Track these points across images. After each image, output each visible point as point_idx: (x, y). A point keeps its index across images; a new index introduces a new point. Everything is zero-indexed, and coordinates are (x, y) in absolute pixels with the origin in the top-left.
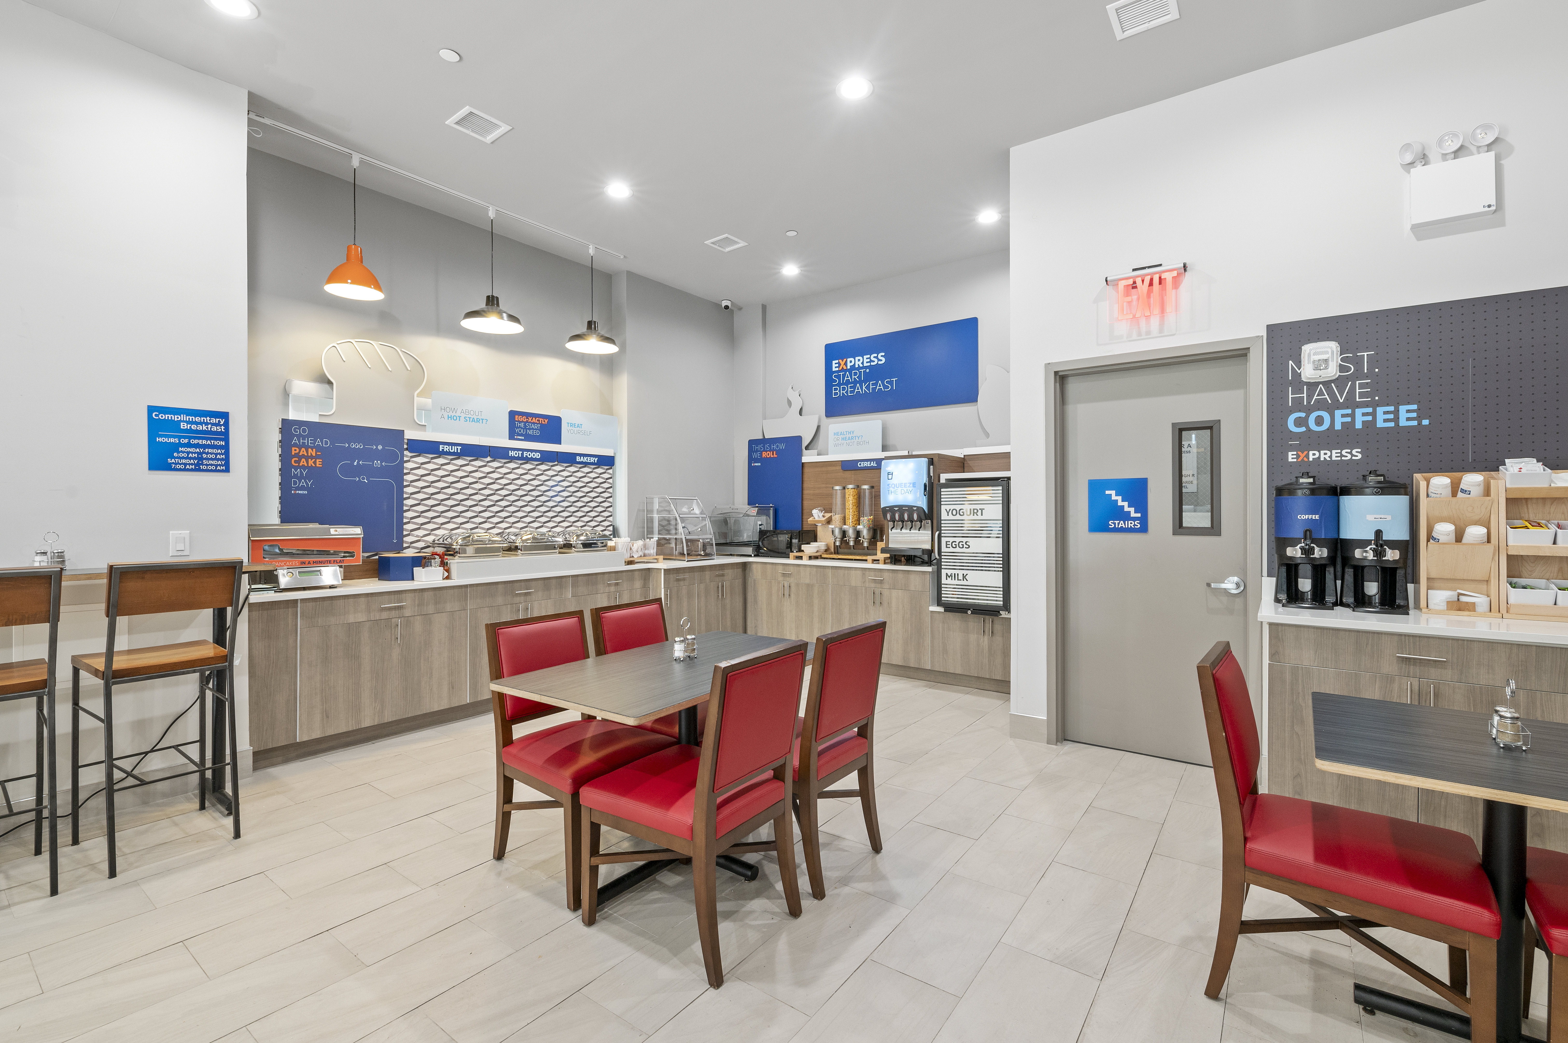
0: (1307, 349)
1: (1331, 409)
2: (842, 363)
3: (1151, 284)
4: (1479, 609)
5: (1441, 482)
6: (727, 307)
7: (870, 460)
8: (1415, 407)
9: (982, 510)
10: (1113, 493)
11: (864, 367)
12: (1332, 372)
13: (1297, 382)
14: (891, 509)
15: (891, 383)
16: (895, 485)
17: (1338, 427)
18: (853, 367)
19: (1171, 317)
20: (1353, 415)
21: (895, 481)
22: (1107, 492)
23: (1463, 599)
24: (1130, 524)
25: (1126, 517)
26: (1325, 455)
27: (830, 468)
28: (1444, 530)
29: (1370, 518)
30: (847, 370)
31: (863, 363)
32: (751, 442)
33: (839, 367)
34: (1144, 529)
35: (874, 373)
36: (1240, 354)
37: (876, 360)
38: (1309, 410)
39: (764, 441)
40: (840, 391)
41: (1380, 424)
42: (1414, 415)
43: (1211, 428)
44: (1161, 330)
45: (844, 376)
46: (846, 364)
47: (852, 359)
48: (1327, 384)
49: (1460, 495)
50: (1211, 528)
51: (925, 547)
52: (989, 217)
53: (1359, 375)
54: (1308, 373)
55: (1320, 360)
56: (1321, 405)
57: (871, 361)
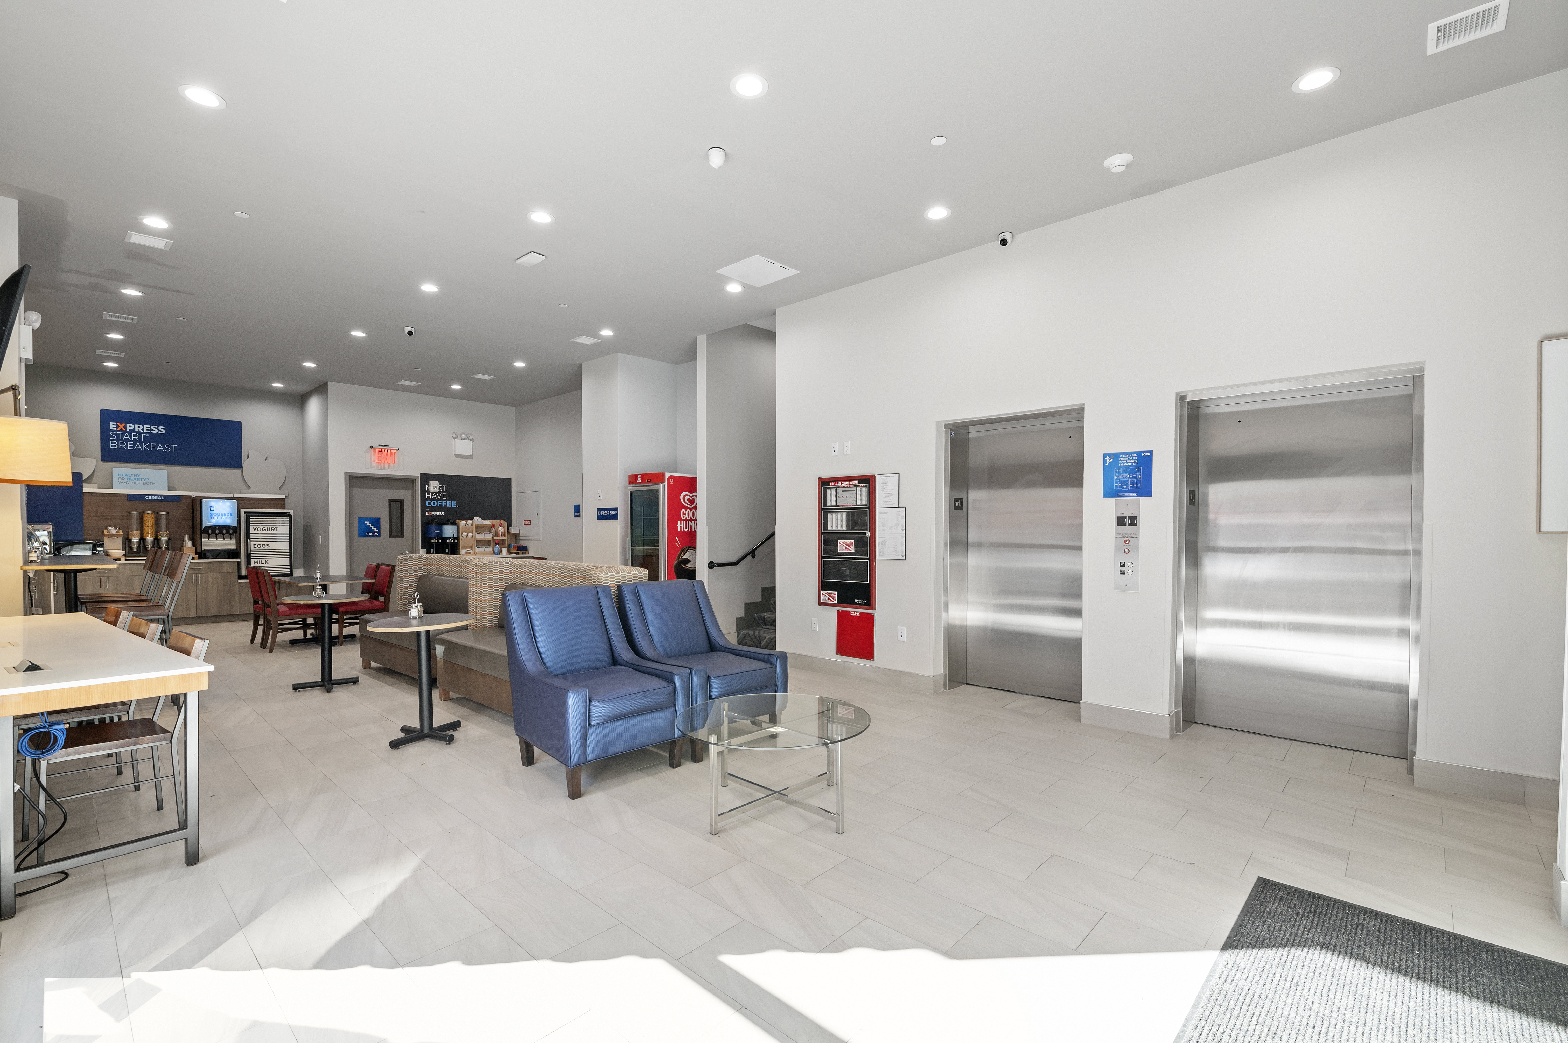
0: (431, 482)
1: (437, 500)
2: (121, 426)
4: (472, 553)
5: (464, 522)
7: (158, 496)
8: (454, 501)
9: (277, 528)
10: (368, 522)
11: (143, 433)
12: (437, 490)
13: (428, 492)
14: (213, 528)
15: (171, 447)
16: (215, 515)
17: (438, 506)
18: (133, 430)
19: (392, 465)
20: (442, 503)
21: (216, 511)
22: (366, 522)
23: (468, 551)
24: (375, 534)
25: (373, 531)
26: (435, 513)
27: (114, 498)
28: (465, 534)
29: (451, 531)
30: (125, 431)
31: (143, 429)
33: (116, 427)
34: (379, 536)
35: (154, 438)
36: (412, 481)
37: (157, 430)
38: (431, 500)
40: (118, 445)
41: (448, 506)
42: (456, 504)
43: (401, 502)
44: (389, 468)
45: (122, 435)
46: (125, 427)
47: (132, 425)
48: (436, 493)
49: (467, 525)
50: (402, 535)
51: (234, 547)
52: (277, 385)
53: (443, 492)
54: (431, 489)
55: (434, 486)
56: (434, 499)
57: (151, 430)
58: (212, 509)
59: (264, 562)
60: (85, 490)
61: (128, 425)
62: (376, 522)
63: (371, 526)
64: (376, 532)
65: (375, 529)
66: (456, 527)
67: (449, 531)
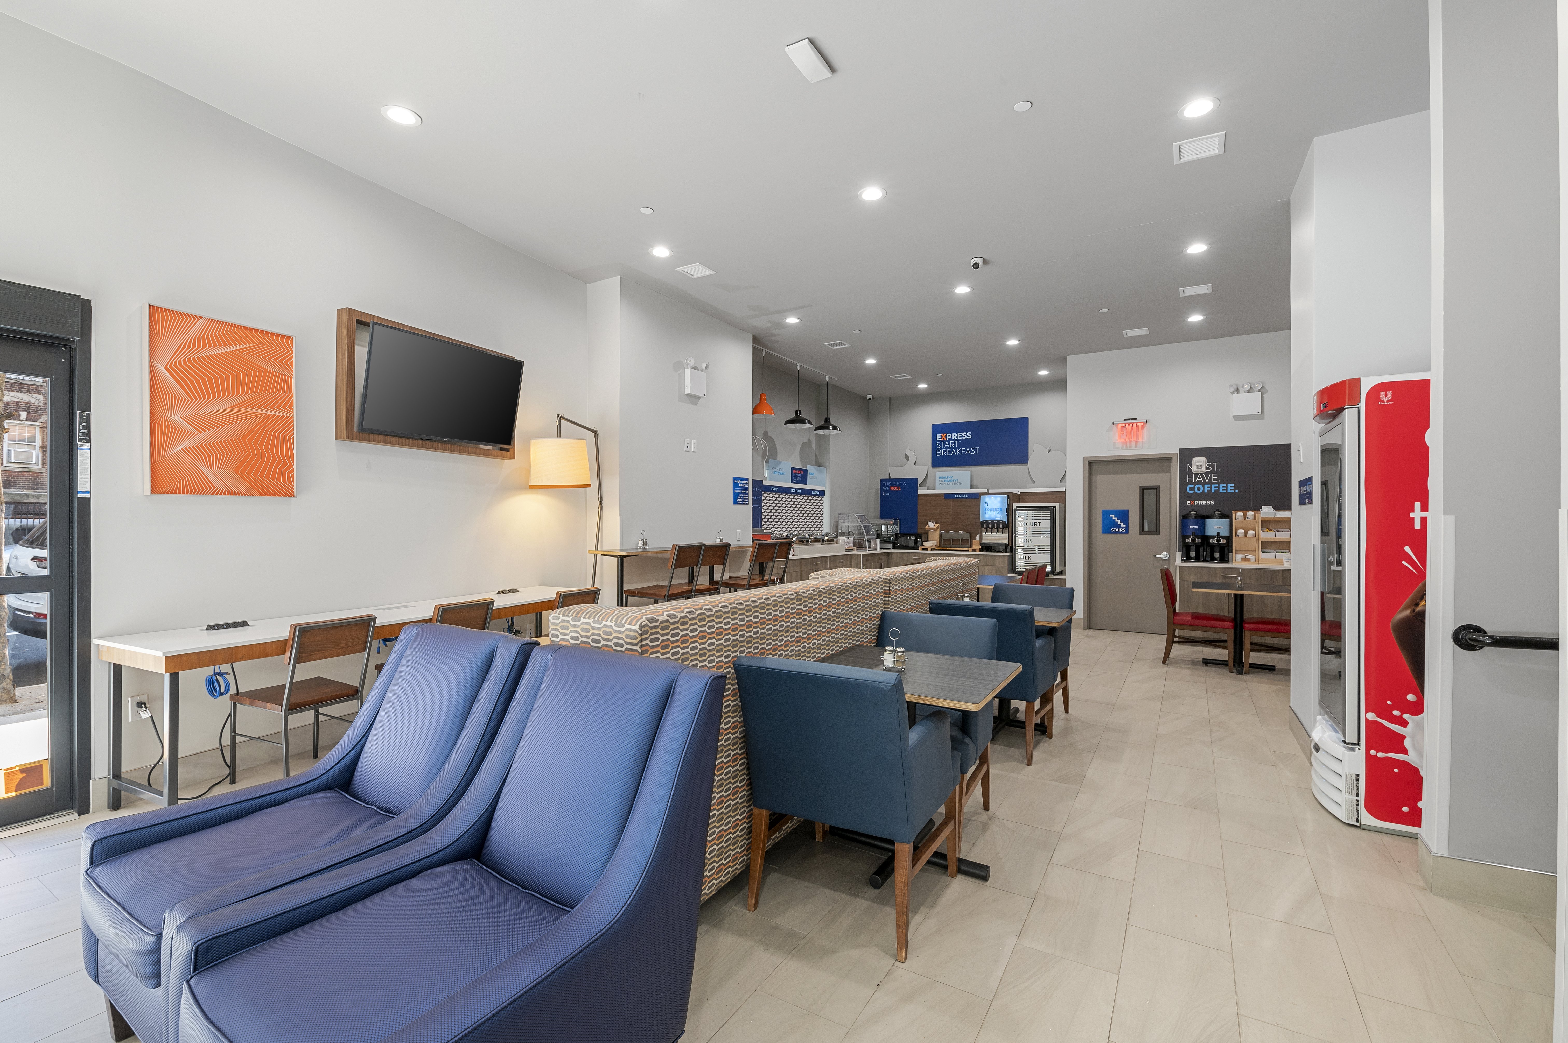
0: (1194, 459)
1: (1203, 484)
2: (943, 436)
3: (1133, 426)
4: (1252, 561)
5: (1240, 514)
6: (870, 399)
7: (963, 494)
8: (1233, 485)
9: (1039, 523)
10: (1113, 516)
11: (957, 439)
12: (1204, 470)
13: (1191, 473)
14: (987, 522)
15: (975, 450)
16: (990, 509)
17: (1206, 492)
18: (951, 439)
19: (1140, 441)
20: (1211, 487)
21: (989, 507)
22: (1111, 516)
23: (1247, 557)
24: (1121, 530)
25: (1119, 527)
26: (1201, 502)
27: (937, 498)
28: (1241, 532)
29: (1216, 527)
30: (946, 440)
31: (957, 437)
32: (882, 481)
33: (941, 438)
34: (1127, 532)
35: (964, 443)
36: (1169, 460)
37: (966, 436)
38: (1195, 484)
39: (890, 480)
40: (942, 452)
41: (1221, 491)
42: (1233, 488)
43: (1156, 489)
44: (1136, 447)
45: (944, 444)
46: (946, 437)
47: (950, 435)
48: (1202, 474)
49: (1247, 519)
50: (1156, 531)
51: (1006, 542)
52: (1043, 373)
53: (1213, 471)
54: (1195, 469)
55: (1199, 464)
56: (1199, 482)
57: (963, 436)
58: (986, 505)
59: (1027, 558)
60: (919, 492)
61: (948, 435)
62: (1124, 515)
63: (1116, 521)
64: (1123, 528)
65: (1122, 524)
66: (1227, 521)
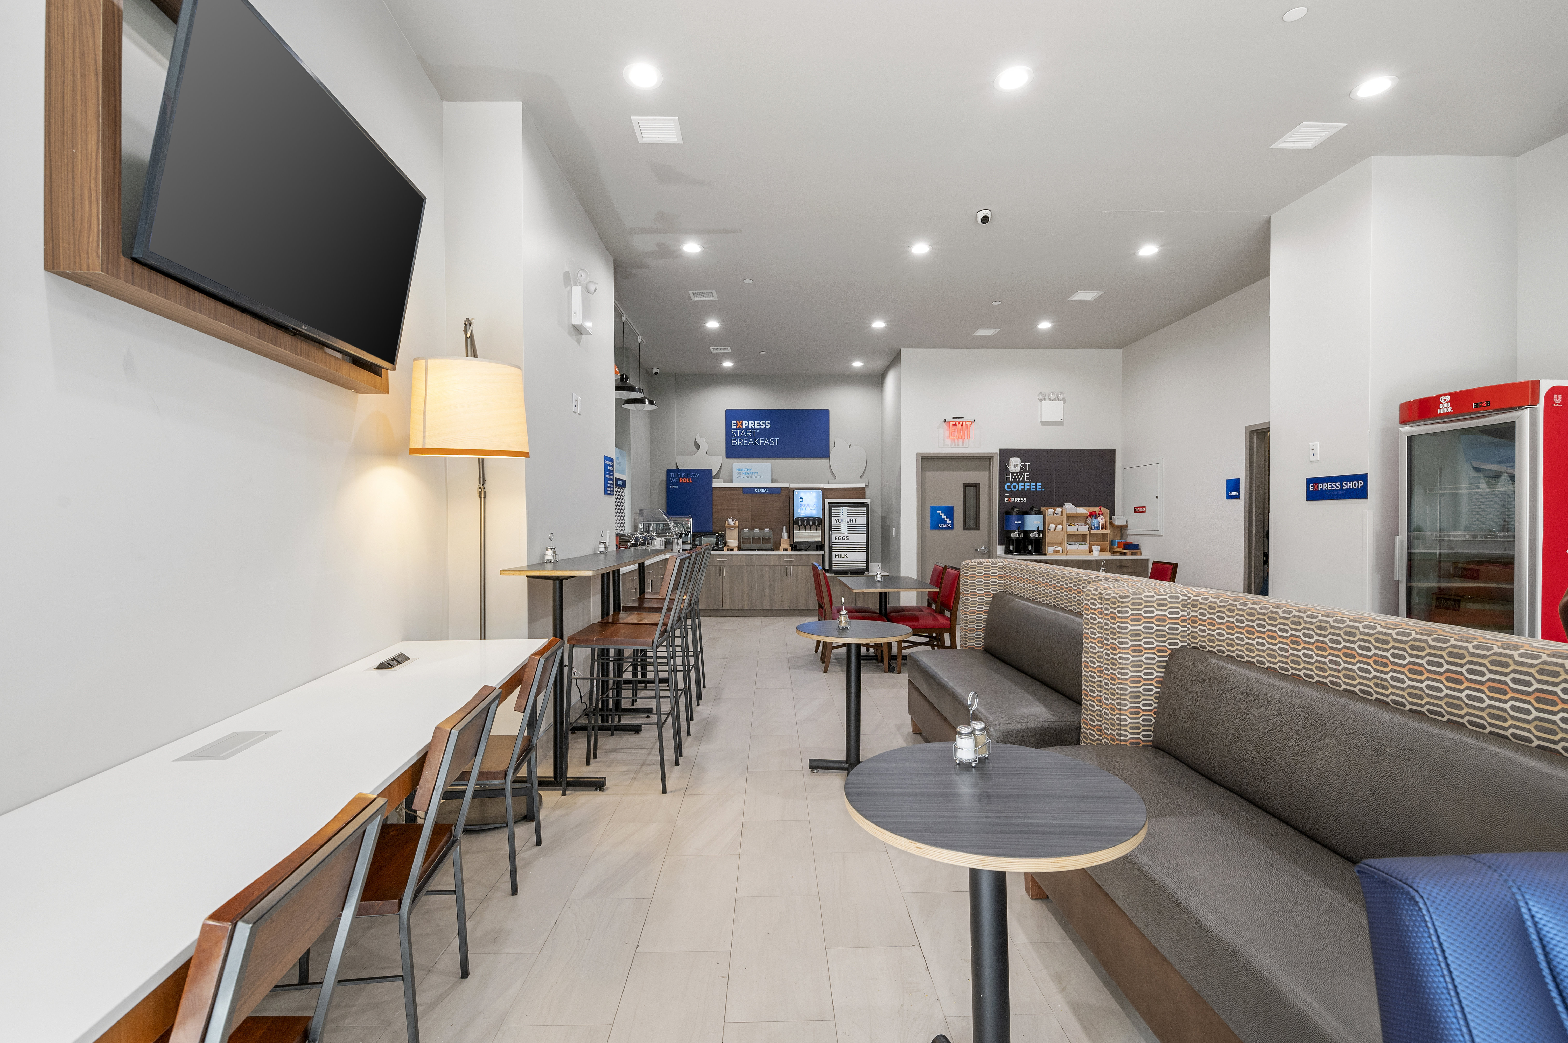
0: (1012, 459)
1: (1018, 482)
2: (739, 424)
3: (961, 425)
4: (1061, 552)
5: (1051, 510)
7: (764, 488)
8: (1041, 484)
9: (855, 519)
10: (940, 512)
11: (755, 428)
12: (1019, 469)
13: (1008, 472)
14: (802, 519)
15: (775, 441)
16: (805, 505)
17: (1020, 490)
18: (747, 427)
19: (967, 441)
20: (1024, 486)
21: (804, 502)
22: (938, 512)
23: (1056, 549)
24: (947, 526)
25: (945, 523)
26: (1016, 500)
27: (734, 492)
28: (1052, 526)
29: (1035, 522)
30: (743, 429)
31: (754, 426)
32: (669, 471)
33: (737, 426)
34: (952, 528)
35: (762, 433)
36: (989, 459)
37: (764, 425)
38: (1011, 482)
39: (677, 470)
40: (737, 442)
41: (1032, 489)
42: (1041, 487)
43: (976, 486)
44: (963, 445)
45: (740, 432)
46: (742, 424)
47: (747, 422)
48: (1017, 473)
49: (1055, 515)
50: (977, 527)
51: (819, 539)
52: (857, 364)
53: (1025, 471)
54: (1012, 469)
55: (1015, 464)
56: (1015, 481)
57: (760, 425)
58: (801, 500)
59: (843, 556)
60: (714, 485)
61: (744, 422)
62: (949, 511)
63: (943, 517)
64: (949, 524)
65: (948, 519)
66: (1041, 516)
67: (1033, 522)
